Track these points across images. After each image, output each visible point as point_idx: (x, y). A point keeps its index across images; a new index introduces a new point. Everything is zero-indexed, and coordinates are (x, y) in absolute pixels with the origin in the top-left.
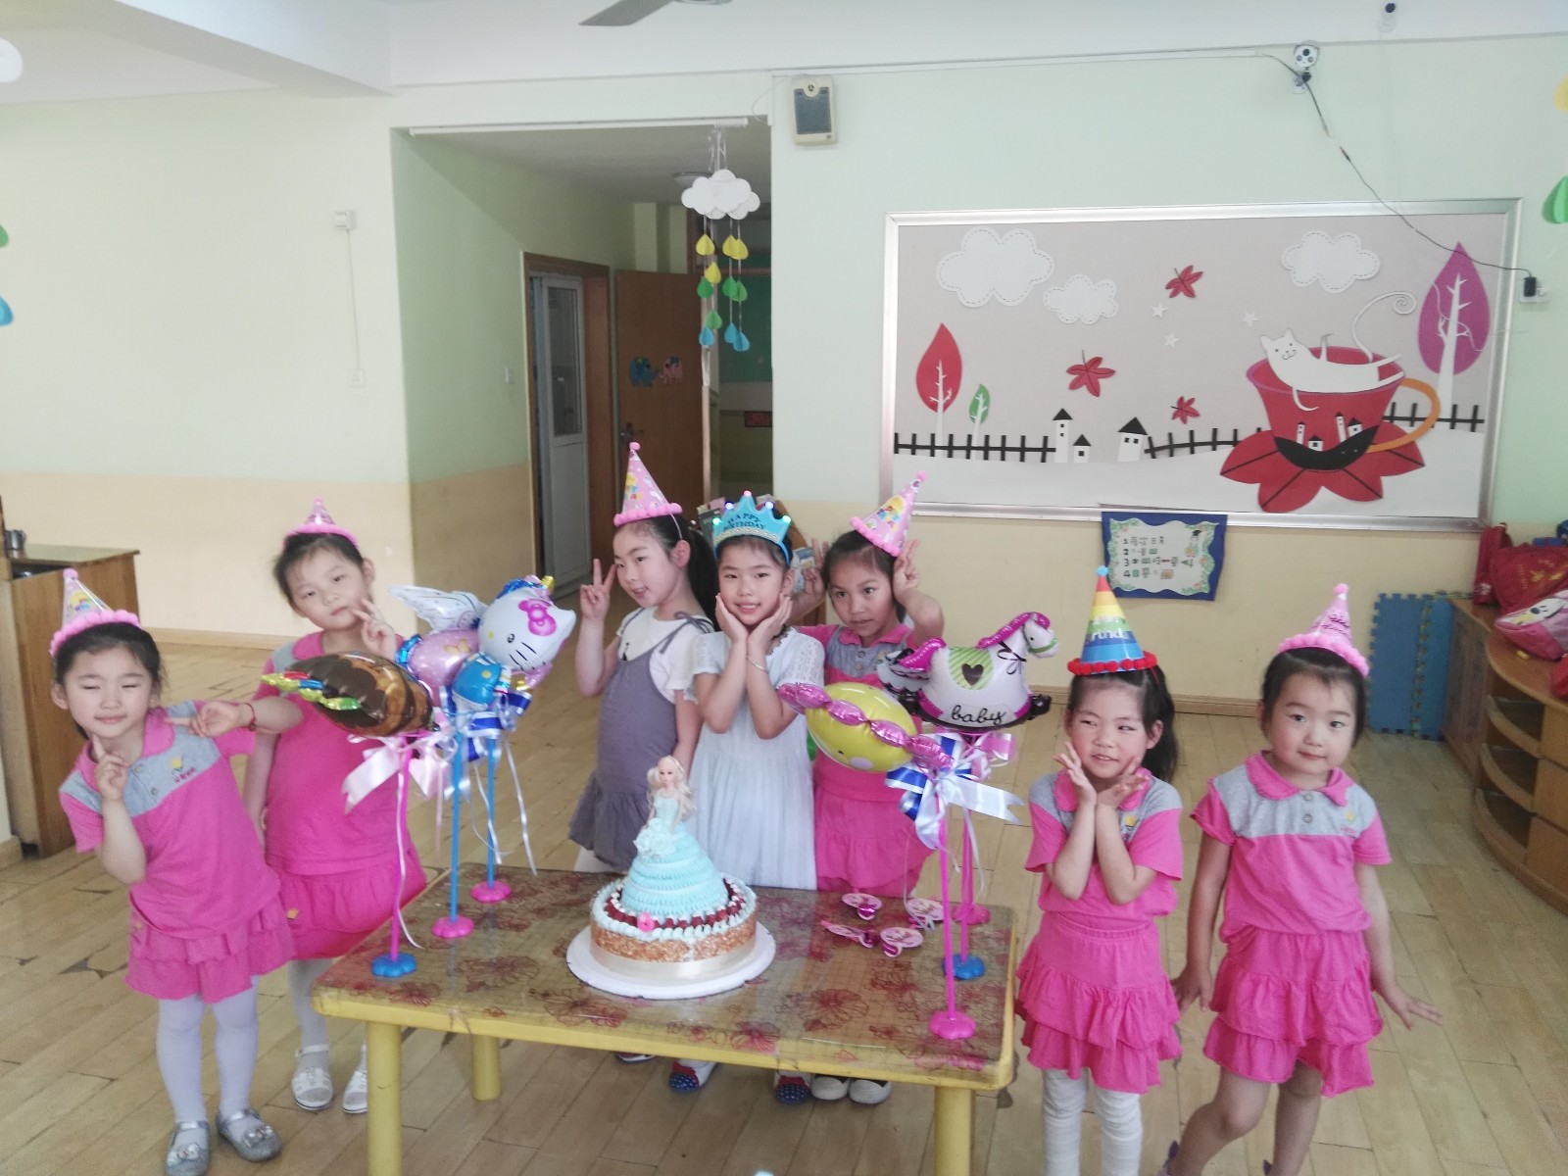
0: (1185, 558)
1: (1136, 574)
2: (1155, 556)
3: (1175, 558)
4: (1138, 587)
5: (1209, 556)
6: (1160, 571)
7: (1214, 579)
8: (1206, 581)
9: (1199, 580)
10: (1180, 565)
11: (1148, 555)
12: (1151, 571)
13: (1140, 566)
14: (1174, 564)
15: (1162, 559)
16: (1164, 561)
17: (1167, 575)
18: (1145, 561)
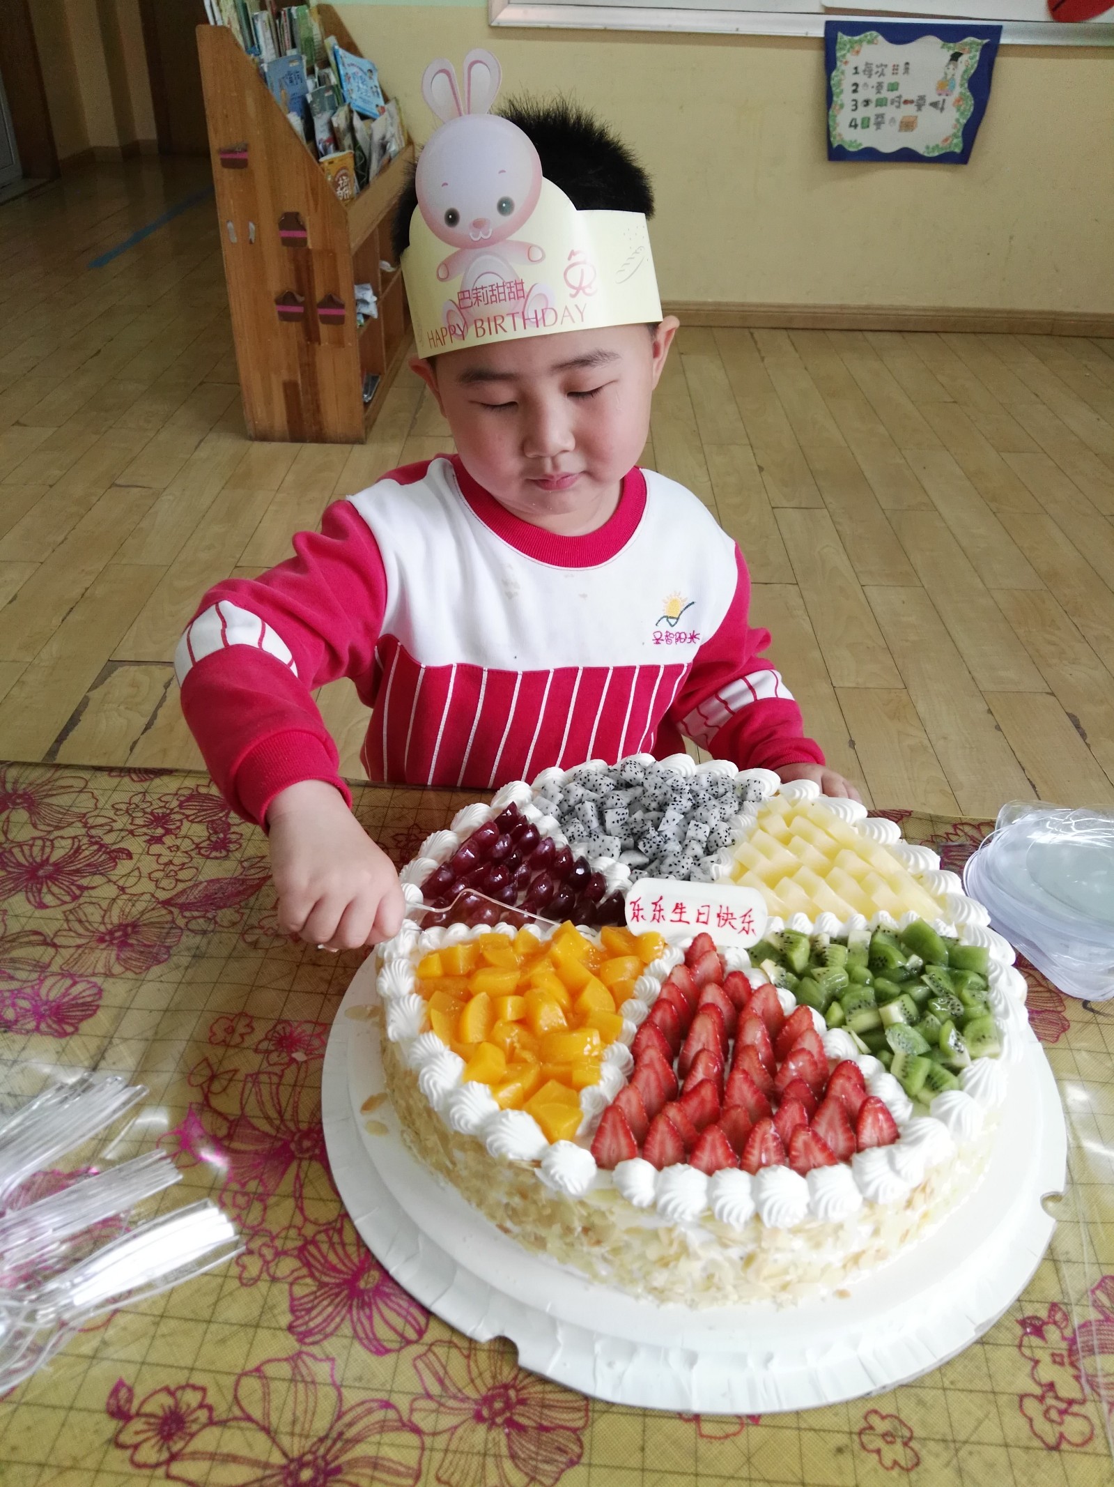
0: (935, 98)
1: (866, 123)
2: (895, 94)
3: (922, 98)
4: (866, 144)
5: (968, 94)
6: (899, 118)
7: (970, 131)
8: (960, 134)
9: (951, 131)
10: (927, 109)
11: (885, 93)
12: (887, 118)
13: (871, 111)
14: (919, 107)
15: (903, 100)
16: (906, 102)
17: (908, 125)
18: (881, 103)
